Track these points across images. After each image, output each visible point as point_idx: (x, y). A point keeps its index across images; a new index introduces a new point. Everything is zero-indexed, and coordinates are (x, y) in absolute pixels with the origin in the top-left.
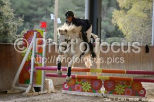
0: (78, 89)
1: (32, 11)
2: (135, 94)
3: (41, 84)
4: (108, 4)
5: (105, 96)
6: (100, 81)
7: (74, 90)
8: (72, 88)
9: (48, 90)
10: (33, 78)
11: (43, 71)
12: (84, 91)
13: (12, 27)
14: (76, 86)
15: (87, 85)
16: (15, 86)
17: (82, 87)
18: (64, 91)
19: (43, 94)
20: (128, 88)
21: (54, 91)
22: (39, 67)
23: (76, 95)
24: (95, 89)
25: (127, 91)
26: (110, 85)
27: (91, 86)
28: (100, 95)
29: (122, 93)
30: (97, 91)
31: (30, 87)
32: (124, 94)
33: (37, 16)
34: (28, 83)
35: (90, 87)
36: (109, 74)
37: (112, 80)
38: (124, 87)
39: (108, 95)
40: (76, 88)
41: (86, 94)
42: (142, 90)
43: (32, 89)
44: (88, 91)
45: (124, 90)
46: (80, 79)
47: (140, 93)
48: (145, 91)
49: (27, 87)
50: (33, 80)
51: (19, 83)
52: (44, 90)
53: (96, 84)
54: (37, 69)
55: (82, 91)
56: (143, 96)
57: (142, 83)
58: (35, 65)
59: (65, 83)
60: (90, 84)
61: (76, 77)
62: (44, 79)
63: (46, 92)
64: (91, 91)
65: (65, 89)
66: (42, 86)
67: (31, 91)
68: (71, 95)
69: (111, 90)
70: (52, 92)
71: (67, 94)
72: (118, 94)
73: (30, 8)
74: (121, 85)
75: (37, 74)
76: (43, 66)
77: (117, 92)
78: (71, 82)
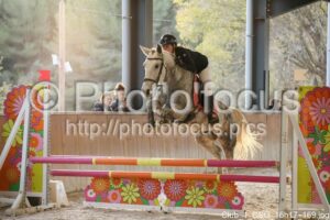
0: (115, 197)
2: (225, 203)
3: (40, 191)
5: (165, 209)
6: (156, 181)
7: (107, 201)
8: (102, 197)
9: (55, 201)
10: (26, 179)
11: (45, 165)
12: (127, 202)
14: (111, 193)
15: (131, 191)
17: (123, 194)
18: (86, 204)
19: (45, 210)
20: (210, 194)
21: (67, 203)
22: (37, 157)
23: (111, 211)
24: (146, 198)
25: (209, 200)
26: (176, 188)
27: (139, 192)
28: (157, 208)
30: (150, 201)
31: (20, 197)
32: (203, 206)
34: (18, 190)
35: (138, 195)
36: (174, 168)
37: (179, 179)
38: (202, 192)
39: (172, 208)
40: (110, 197)
41: (130, 208)
42: (236, 198)
44: (133, 203)
45: (203, 198)
46: (117, 178)
47: (233, 202)
48: (242, 198)
49: (15, 197)
50: (26, 183)
52: (47, 202)
53: (149, 188)
54: (34, 162)
55: (122, 202)
56: (239, 207)
57: (237, 183)
58: (30, 154)
59: (89, 188)
60: (137, 189)
61: (110, 174)
62: (48, 180)
63: (51, 205)
64: (139, 202)
65: (89, 200)
66: (43, 195)
67: (22, 205)
68: (100, 210)
69: (178, 199)
70: (63, 206)
71: (93, 208)
72: (191, 206)
74: (197, 189)
75: (34, 171)
76: (45, 155)
77: (189, 203)
78: (101, 185)
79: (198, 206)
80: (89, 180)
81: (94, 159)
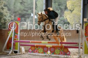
0: (37, 52)
1: (25, 12)
2: (65, 54)
3: (17, 49)
4: (65, 8)
5: (50, 55)
6: (47, 47)
7: (34, 52)
8: (33, 51)
9: (21, 52)
11: (19, 43)
12: (40, 53)
13: (8, 20)
15: (41, 50)
16: (4, 50)
17: (39, 51)
19: (18, 55)
20: (61, 51)
21: (25, 53)
22: (17, 41)
23: (35, 55)
24: (45, 52)
25: (61, 53)
26: (52, 49)
28: (48, 55)
29: (59, 53)
30: (46, 53)
32: (59, 54)
33: (28, 15)
35: (43, 51)
36: (52, 44)
37: (53, 47)
39: (51, 55)
40: (35, 51)
41: (40, 54)
42: (68, 52)
43: (12, 52)
44: (41, 53)
45: (59, 52)
46: (37, 47)
47: (67, 53)
48: (70, 52)
51: (7, 49)
52: (19, 52)
53: (45, 49)
55: (38, 53)
56: (69, 55)
57: (68, 48)
59: (30, 49)
60: (42, 49)
61: (35, 45)
62: (19, 47)
64: (43, 53)
65: (30, 52)
68: (33, 55)
69: (53, 52)
71: (31, 54)
72: (56, 54)
73: (24, 10)
74: (58, 50)
75: (16, 44)
76: (19, 40)
77: (56, 53)
78: (33, 48)
79: (58, 54)
80: (30, 47)
81: (31, 41)
